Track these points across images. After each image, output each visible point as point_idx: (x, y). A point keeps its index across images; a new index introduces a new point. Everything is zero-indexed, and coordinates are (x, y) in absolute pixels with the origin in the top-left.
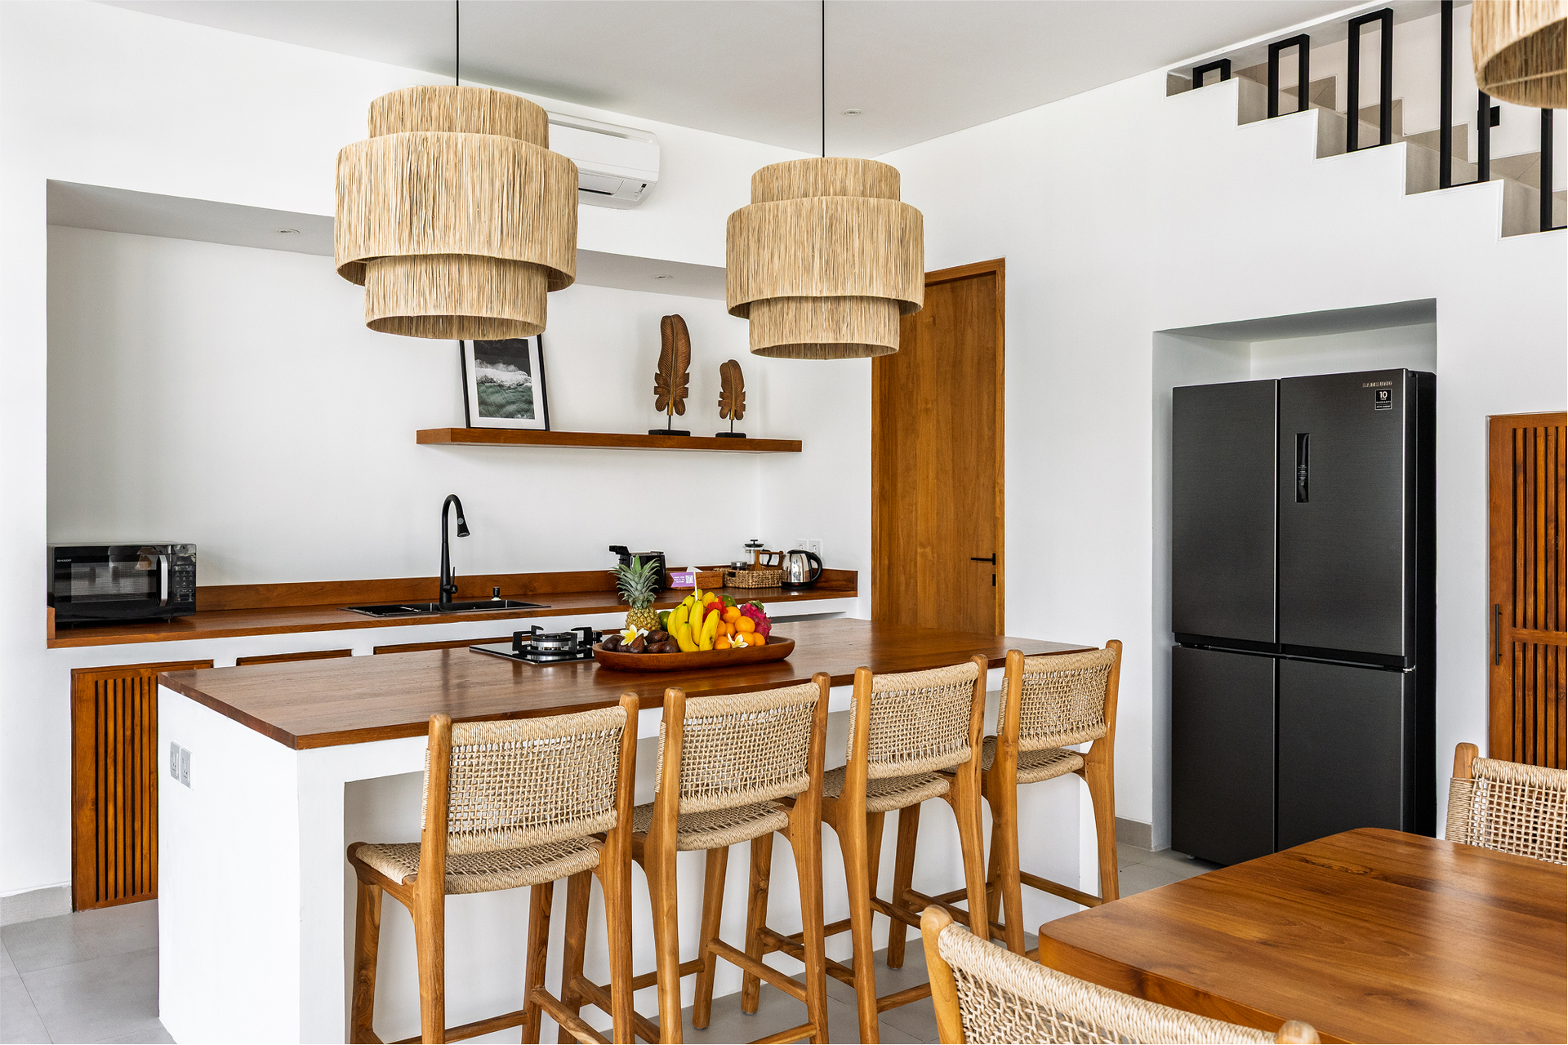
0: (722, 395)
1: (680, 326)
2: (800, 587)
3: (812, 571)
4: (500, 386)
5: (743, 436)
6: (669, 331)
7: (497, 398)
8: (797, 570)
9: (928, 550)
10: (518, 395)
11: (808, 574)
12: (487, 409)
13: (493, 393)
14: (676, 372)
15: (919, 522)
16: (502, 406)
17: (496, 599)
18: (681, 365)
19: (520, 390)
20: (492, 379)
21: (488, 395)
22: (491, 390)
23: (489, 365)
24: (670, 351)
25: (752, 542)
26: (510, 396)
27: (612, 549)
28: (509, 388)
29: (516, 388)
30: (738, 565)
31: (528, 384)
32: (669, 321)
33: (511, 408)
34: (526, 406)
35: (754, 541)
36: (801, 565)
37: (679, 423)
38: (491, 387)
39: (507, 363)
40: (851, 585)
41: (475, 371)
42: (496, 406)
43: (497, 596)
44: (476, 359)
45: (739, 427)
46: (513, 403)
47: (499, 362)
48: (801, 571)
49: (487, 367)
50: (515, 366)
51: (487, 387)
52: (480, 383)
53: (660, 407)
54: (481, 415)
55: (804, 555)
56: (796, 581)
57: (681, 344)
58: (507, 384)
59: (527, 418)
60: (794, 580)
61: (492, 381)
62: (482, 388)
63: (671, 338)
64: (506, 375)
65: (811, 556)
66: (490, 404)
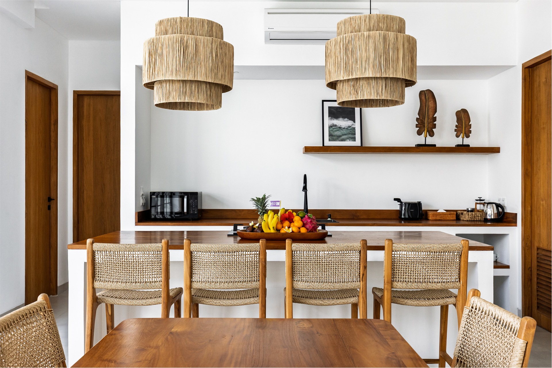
0: (456, 126)
1: (430, 95)
2: (491, 220)
3: (499, 213)
4: (340, 128)
5: (468, 146)
6: (423, 98)
7: (338, 133)
8: (491, 212)
9: (544, 202)
10: (348, 131)
11: (497, 215)
12: (332, 137)
13: (336, 131)
14: (428, 116)
15: (541, 188)
16: (340, 136)
17: (329, 219)
18: (431, 113)
19: (350, 129)
20: (336, 125)
21: (333, 132)
22: (335, 129)
23: (335, 119)
24: (424, 107)
25: (479, 199)
26: (344, 132)
27: (395, 199)
28: (344, 128)
29: (347, 128)
30: (470, 209)
31: (354, 126)
32: (423, 93)
33: (343, 137)
34: (352, 136)
35: (480, 198)
36: (492, 210)
37: (430, 141)
38: (335, 128)
39: (344, 117)
40: (514, 221)
41: (328, 122)
42: (337, 136)
43: (330, 218)
44: (329, 117)
45: (467, 141)
46: (345, 135)
47: (340, 117)
48: (492, 213)
49: (334, 120)
50: (348, 118)
51: (333, 129)
52: (330, 127)
53: (419, 133)
54: (329, 140)
55: (494, 205)
56: (490, 218)
57: (431, 104)
58: (343, 127)
59: (352, 141)
60: (488, 217)
61: (336, 126)
62: (331, 129)
63: (425, 101)
64: (343, 123)
65: (498, 206)
66: (334, 136)
